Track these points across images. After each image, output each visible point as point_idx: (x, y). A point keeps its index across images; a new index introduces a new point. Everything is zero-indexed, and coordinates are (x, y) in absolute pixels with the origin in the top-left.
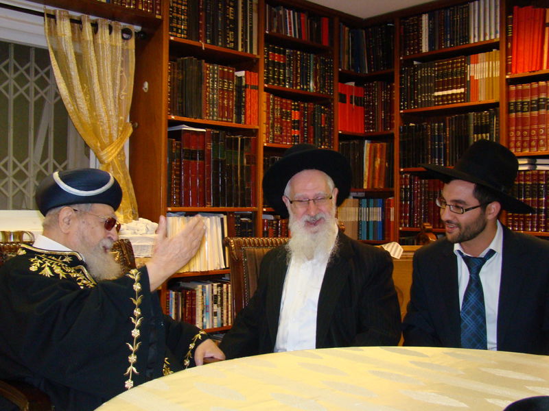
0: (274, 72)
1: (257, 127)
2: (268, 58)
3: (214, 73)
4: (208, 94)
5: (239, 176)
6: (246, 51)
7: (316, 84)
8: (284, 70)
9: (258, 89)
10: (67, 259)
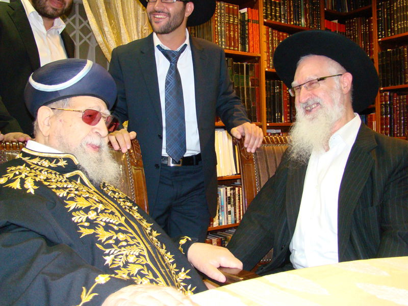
0: (271, 9)
1: (259, 55)
3: (221, 9)
4: (216, 26)
7: (306, 20)
8: (280, 8)
9: (259, 23)
10: (62, 163)
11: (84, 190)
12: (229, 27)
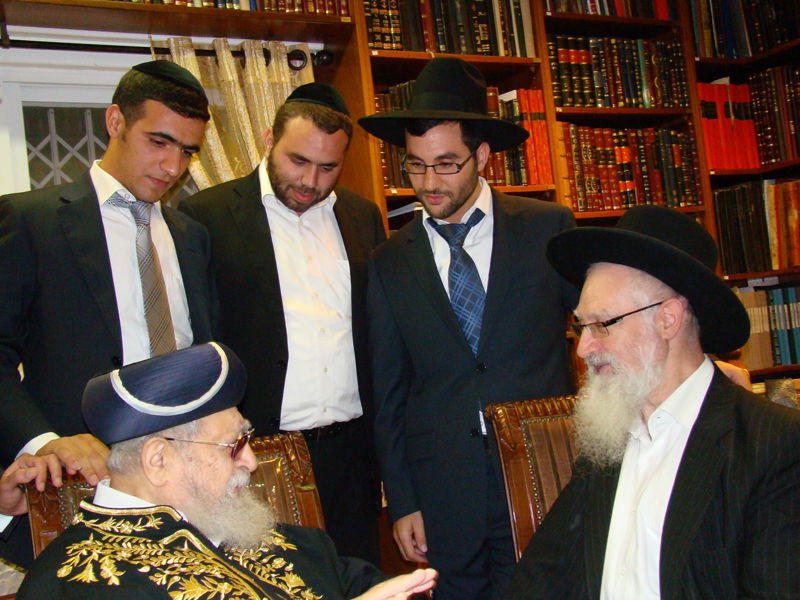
0: (571, 82)
1: (552, 187)
2: (556, 60)
6: (514, 53)
7: (653, 92)
8: (591, 76)
9: (545, 118)
10: (152, 523)
11: (197, 563)
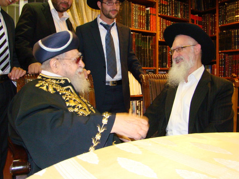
0: (163, 8)
1: (155, 32)
3: (136, 8)
4: (133, 17)
5: (148, 54)
7: (181, 14)
8: (167, 8)
9: (156, 15)
10: (63, 82)
12: (140, 17)
